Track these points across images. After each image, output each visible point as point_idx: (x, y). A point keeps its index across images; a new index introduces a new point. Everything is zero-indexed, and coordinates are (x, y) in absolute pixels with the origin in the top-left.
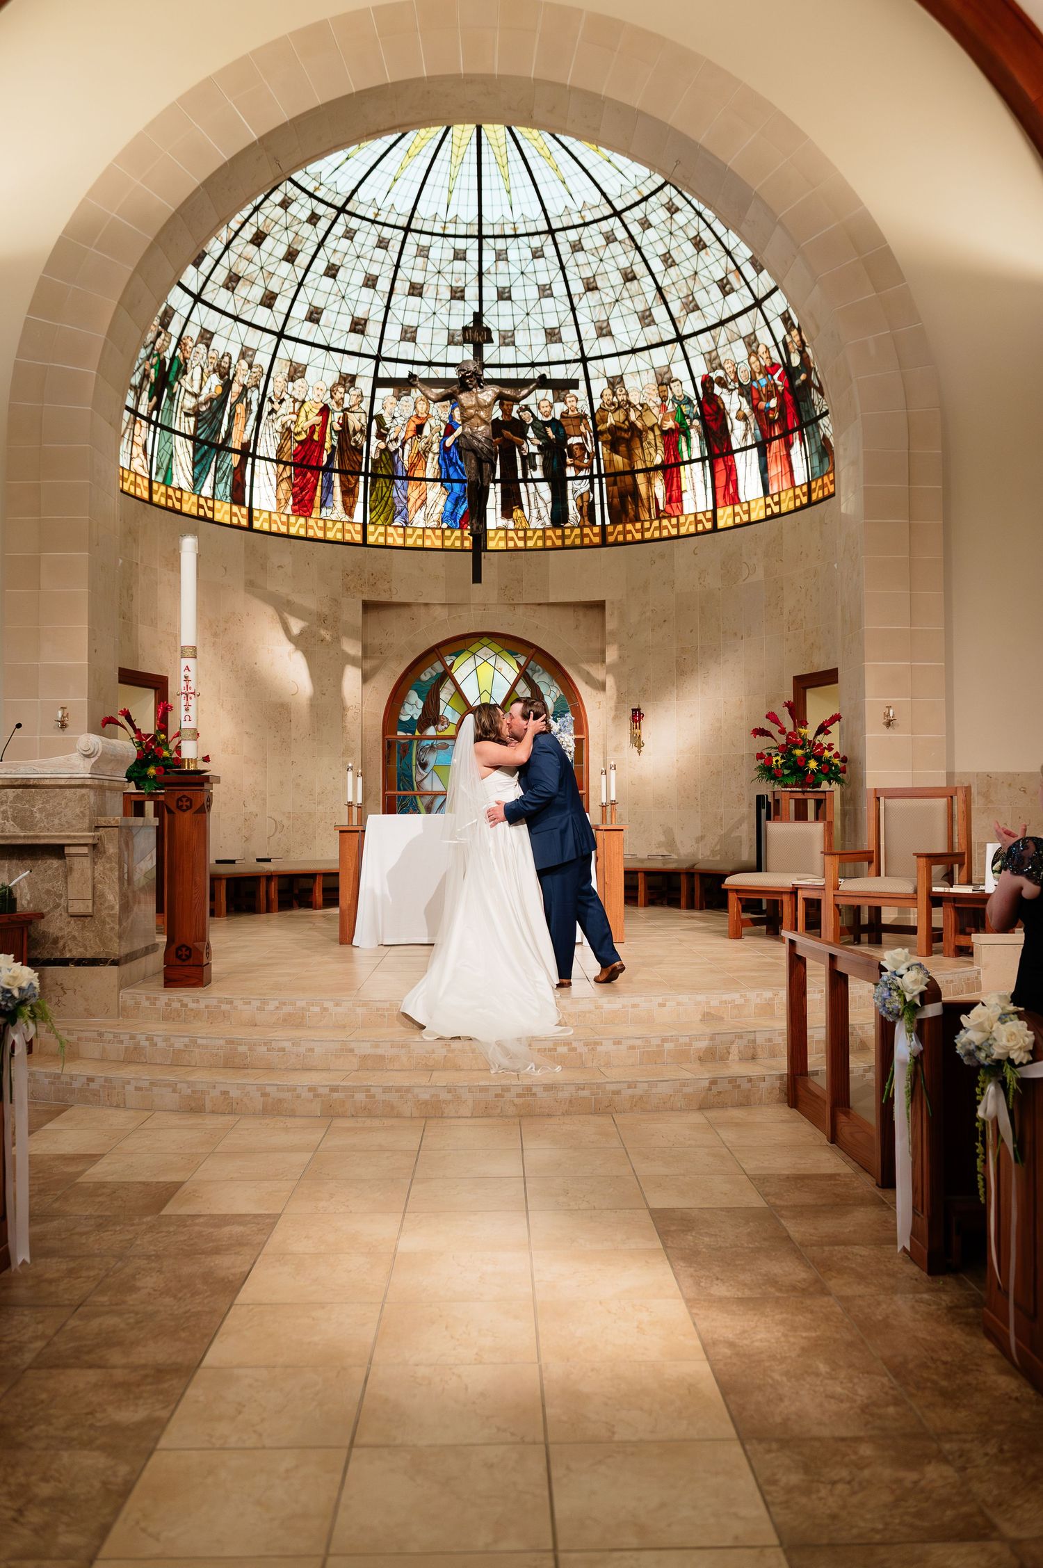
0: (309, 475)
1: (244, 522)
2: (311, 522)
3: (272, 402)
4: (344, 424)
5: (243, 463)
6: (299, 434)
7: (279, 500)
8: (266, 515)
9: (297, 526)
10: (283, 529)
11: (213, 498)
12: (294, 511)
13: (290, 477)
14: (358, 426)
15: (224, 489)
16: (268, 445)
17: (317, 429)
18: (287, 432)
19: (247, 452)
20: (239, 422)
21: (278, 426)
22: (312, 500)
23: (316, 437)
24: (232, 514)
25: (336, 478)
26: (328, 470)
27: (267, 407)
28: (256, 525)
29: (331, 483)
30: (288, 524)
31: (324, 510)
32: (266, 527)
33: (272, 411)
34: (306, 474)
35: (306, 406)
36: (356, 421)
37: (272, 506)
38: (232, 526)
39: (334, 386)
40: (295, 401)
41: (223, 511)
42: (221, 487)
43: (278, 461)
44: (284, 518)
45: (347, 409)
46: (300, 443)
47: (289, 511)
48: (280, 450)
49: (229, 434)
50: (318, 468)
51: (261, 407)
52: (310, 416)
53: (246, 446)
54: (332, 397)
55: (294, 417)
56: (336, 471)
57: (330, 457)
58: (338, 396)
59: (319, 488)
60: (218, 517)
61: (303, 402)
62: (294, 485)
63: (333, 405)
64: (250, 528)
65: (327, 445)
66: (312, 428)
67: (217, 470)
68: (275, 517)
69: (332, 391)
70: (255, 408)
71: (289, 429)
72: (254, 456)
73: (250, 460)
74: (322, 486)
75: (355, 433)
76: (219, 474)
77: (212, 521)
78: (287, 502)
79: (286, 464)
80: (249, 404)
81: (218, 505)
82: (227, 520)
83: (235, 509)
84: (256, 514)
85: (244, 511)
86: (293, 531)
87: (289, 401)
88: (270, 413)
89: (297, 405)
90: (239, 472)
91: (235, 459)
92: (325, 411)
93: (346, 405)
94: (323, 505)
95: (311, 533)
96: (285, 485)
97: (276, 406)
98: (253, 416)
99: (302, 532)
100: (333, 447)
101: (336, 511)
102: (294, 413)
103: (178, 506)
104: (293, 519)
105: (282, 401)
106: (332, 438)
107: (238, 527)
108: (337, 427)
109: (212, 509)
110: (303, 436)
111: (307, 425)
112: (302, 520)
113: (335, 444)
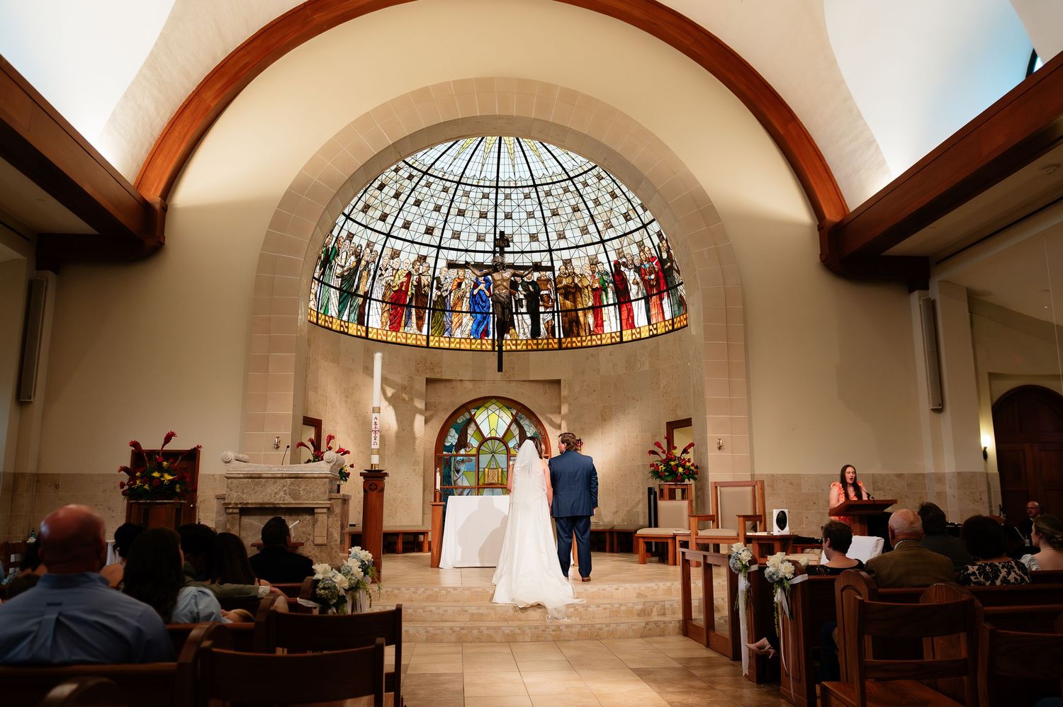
0: (399, 309)
1: (364, 334)
2: (399, 334)
3: (381, 270)
4: (419, 282)
5: (364, 302)
6: (395, 287)
7: (382, 323)
8: (375, 331)
9: (391, 337)
10: (384, 338)
11: (348, 322)
12: (390, 328)
13: (389, 310)
14: (426, 283)
15: (354, 317)
16: (378, 293)
17: (404, 284)
18: (388, 286)
19: (367, 297)
20: (364, 280)
21: (383, 282)
22: (400, 322)
23: (403, 289)
24: (358, 330)
25: (413, 311)
26: (409, 306)
27: (379, 272)
28: (370, 336)
29: (410, 313)
30: (387, 336)
31: (406, 328)
32: (375, 337)
33: (382, 275)
34: (397, 309)
35: (399, 272)
36: (425, 280)
37: (378, 325)
38: (357, 336)
39: (414, 261)
40: (394, 269)
41: (353, 329)
42: (352, 315)
43: (383, 302)
44: (385, 332)
45: (421, 274)
46: (395, 292)
47: (387, 328)
48: (384, 295)
49: (358, 287)
50: (404, 305)
51: (375, 272)
52: (401, 277)
53: (366, 293)
54: (413, 268)
55: (392, 278)
56: (413, 307)
57: (411, 300)
58: (416, 267)
59: (404, 316)
60: (350, 332)
61: (398, 270)
62: (391, 315)
63: (413, 271)
64: (367, 338)
65: (409, 293)
66: (402, 283)
67: (351, 307)
68: (380, 331)
69: (413, 264)
70: (372, 273)
71: (389, 284)
72: (371, 299)
73: (368, 301)
74: (406, 315)
75: (425, 286)
76: (352, 309)
77: (347, 334)
78: (386, 324)
79: (387, 303)
80: (370, 271)
81: (350, 325)
82: (355, 334)
83: (359, 327)
84: (370, 330)
85: (364, 328)
86: (389, 339)
87: (390, 269)
88: (380, 276)
89: (394, 272)
90: (362, 307)
91: (360, 300)
92: (409, 275)
93: (420, 272)
94: (406, 325)
95: (399, 341)
96: (386, 314)
97: (383, 272)
98: (371, 277)
99: (394, 340)
100: (412, 293)
101: (413, 328)
102: (392, 276)
103: (330, 326)
104: (389, 333)
105: (386, 270)
106: (412, 289)
107: (360, 337)
108: (415, 283)
109: (347, 327)
110: (397, 288)
111: (399, 282)
112: (394, 333)
113: (414, 292)
